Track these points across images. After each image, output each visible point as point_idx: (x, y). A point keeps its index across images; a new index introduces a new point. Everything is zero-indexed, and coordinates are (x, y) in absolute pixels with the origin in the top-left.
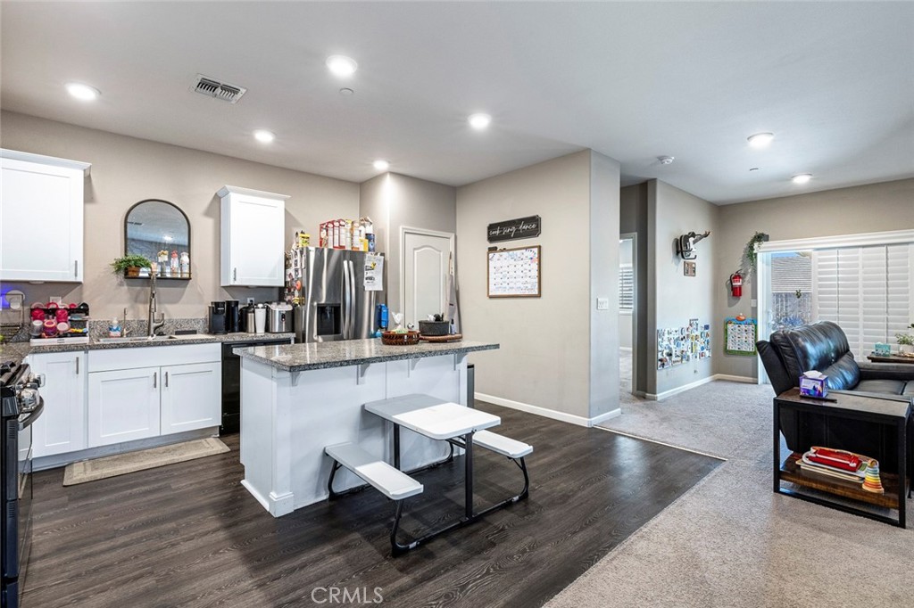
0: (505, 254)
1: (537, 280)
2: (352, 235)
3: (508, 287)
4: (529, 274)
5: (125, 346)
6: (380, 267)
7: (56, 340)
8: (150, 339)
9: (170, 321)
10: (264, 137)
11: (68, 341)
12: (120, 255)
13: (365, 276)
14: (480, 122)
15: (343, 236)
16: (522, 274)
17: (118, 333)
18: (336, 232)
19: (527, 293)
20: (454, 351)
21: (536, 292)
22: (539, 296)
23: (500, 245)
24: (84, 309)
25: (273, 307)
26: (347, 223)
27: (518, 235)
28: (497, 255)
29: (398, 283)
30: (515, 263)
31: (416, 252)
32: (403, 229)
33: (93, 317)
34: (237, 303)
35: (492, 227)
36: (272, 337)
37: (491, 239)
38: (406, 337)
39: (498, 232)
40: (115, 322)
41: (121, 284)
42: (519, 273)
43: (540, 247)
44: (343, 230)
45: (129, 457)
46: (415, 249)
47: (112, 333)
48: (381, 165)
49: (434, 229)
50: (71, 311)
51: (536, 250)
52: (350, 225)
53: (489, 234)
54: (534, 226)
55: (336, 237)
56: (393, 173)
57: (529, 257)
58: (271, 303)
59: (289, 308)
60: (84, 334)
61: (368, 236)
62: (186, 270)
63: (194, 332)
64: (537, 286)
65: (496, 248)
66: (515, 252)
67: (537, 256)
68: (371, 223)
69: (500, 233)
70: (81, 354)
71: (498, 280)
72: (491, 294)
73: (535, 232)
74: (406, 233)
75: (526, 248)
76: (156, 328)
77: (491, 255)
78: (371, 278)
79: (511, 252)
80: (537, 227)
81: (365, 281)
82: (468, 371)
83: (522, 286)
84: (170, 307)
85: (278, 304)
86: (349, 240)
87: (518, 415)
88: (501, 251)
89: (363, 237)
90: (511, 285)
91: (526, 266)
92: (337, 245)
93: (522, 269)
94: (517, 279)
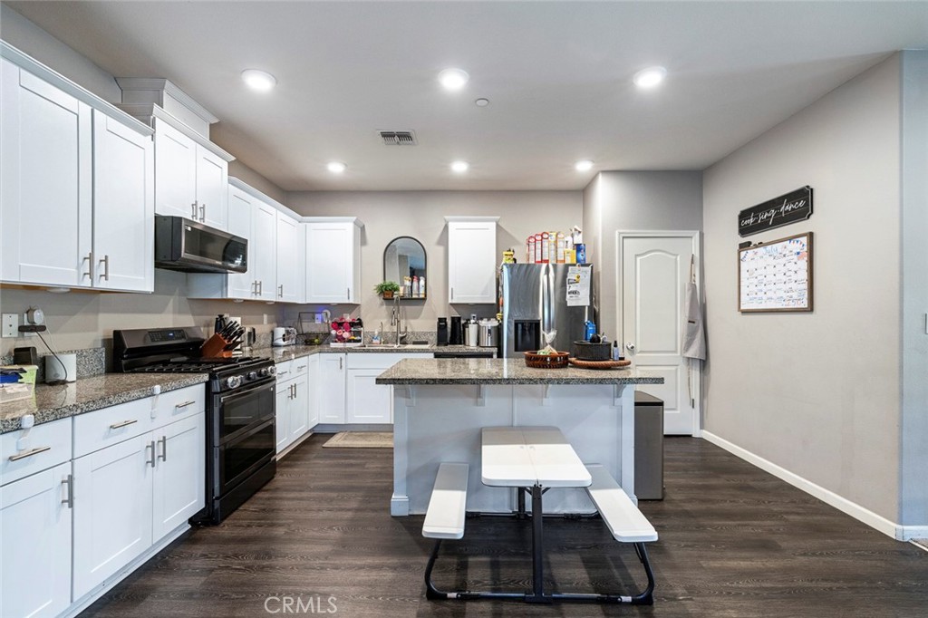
0: (761, 250)
1: (805, 286)
2: (557, 248)
3: (765, 297)
4: (794, 277)
5: (382, 351)
6: (586, 279)
7: (342, 344)
8: (396, 346)
9: (413, 333)
10: (459, 167)
11: (349, 345)
12: (381, 282)
13: (568, 291)
14: (650, 80)
15: (545, 250)
16: (784, 278)
17: (378, 342)
18: (539, 245)
19: (792, 305)
20: (611, 381)
21: (805, 304)
22: (810, 309)
23: (755, 238)
24: (360, 323)
25: (484, 323)
26: (551, 236)
27: (780, 221)
28: (751, 252)
29: (614, 297)
30: (774, 262)
31: (639, 259)
32: (620, 233)
33: (366, 329)
34: (459, 319)
35: (744, 215)
36: (480, 350)
37: (744, 231)
38: (548, 360)
39: (752, 220)
40: (376, 333)
41: (382, 305)
42: (780, 276)
43: (811, 236)
44: (546, 243)
45: (366, 436)
46: (637, 256)
47: (374, 341)
48: (584, 167)
49: (671, 229)
50: (352, 324)
51: (804, 240)
52: (554, 237)
53: (740, 226)
54: (802, 204)
55: (539, 251)
56: (604, 172)
57: (795, 251)
58: (482, 319)
59: (496, 323)
60: (359, 341)
61: (578, 248)
62: (422, 291)
63: (426, 343)
64: (806, 296)
65: (750, 243)
66: (774, 246)
67: (806, 249)
68: (580, 232)
69: (755, 221)
70: (343, 355)
71: (753, 288)
72: (742, 308)
73: (805, 213)
74: (623, 237)
75: (790, 239)
76: (402, 338)
77: (743, 254)
78: (575, 292)
79: (769, 247)
80: (806, 205)
81: (568, 296)
82: (635, 409)
83: (785, 295)
84: (412, 321)
85: (489, 320)
86: (553, 253)
87: (770, 484)
88: (756, 246)
89: (570, 248)
90: (769, 294)
91: (792, 267)
92: (540, 260)
93: (784, 270)
94: (778, 286)
